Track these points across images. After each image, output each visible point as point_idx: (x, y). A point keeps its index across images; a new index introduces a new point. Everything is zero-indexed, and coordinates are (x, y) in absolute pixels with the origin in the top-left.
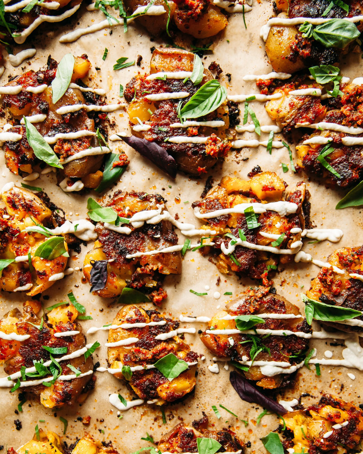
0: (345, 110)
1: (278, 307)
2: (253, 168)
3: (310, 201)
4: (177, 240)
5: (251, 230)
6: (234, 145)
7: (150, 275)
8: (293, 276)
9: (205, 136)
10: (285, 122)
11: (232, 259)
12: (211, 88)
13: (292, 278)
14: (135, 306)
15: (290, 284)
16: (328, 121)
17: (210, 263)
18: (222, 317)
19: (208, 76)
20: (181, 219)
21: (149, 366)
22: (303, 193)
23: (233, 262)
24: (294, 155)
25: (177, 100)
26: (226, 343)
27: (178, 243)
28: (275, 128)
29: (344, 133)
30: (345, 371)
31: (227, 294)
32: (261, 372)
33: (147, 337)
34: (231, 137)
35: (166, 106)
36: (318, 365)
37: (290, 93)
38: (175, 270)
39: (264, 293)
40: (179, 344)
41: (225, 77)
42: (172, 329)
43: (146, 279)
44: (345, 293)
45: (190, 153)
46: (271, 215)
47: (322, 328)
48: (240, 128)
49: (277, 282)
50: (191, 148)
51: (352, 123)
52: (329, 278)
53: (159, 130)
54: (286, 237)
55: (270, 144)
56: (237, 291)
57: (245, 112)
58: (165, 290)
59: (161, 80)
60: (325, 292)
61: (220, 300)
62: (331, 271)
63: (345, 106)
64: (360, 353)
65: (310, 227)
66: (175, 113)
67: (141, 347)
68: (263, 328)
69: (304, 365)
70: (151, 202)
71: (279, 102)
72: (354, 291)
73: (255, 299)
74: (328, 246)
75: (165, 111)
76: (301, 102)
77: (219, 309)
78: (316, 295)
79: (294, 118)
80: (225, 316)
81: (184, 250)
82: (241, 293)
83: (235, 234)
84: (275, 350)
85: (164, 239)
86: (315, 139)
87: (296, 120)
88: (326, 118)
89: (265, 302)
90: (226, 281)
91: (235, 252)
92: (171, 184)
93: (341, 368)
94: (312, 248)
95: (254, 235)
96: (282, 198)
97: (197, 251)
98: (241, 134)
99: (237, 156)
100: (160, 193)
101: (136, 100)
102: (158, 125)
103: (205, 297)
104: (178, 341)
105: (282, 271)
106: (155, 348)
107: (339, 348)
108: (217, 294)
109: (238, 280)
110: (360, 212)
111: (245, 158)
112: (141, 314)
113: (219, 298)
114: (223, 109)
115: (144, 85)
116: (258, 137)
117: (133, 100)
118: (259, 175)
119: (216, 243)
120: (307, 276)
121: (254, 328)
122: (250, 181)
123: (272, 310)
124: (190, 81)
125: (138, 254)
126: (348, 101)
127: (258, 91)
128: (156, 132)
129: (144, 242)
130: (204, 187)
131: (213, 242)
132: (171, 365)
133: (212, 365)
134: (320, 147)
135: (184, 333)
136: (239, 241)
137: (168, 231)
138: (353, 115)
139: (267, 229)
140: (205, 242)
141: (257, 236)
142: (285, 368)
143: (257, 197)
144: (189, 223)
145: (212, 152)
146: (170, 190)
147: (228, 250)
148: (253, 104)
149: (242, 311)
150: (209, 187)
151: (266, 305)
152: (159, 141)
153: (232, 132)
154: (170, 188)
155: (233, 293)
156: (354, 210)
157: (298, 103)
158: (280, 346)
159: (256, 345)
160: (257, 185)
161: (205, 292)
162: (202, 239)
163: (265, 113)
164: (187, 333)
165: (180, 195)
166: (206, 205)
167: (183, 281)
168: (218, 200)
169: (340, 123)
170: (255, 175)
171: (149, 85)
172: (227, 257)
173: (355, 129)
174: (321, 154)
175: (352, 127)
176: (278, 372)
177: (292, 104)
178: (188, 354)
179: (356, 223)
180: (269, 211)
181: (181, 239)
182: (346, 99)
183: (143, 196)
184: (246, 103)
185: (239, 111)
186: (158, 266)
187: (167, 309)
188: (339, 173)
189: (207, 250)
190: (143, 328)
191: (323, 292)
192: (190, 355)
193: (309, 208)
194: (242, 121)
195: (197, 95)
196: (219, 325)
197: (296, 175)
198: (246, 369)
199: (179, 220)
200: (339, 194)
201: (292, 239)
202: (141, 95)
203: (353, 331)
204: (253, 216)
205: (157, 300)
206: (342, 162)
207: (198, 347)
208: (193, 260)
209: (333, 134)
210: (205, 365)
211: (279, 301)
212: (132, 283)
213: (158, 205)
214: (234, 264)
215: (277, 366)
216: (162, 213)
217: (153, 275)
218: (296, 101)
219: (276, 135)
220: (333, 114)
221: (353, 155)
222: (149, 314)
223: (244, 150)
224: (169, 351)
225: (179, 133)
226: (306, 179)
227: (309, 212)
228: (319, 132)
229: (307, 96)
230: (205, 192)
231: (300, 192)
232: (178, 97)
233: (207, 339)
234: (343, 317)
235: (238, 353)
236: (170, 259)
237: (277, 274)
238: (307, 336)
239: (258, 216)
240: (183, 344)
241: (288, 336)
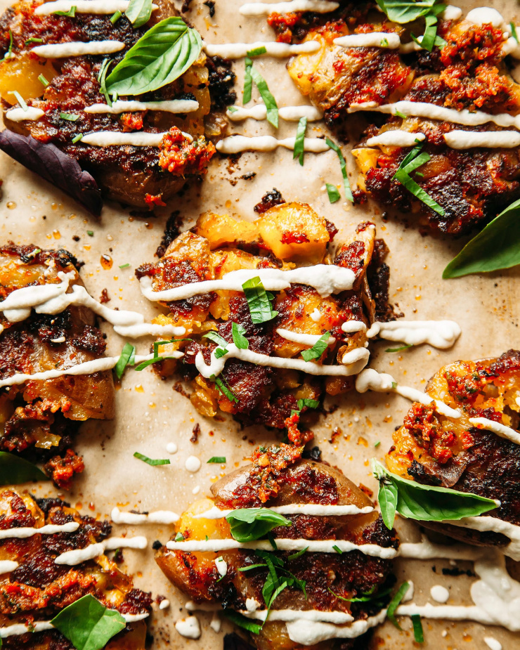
0: (449, 77)
1: (321, 491)
2: (265, 194)
3: (389, 262)
4: (103, 347)
5: (258, 326)
6: (223, 147)
7: (44, 423)
8: (358, 422)
9: (159, 131)
10: (326, 101)
11: (219, 387)
12: (168, 34)
13: (354, 425)
14: (13, 489)
15: (351, 438)
16: (416, 100)
17: (178, 395)
18: (201, 513)
19: (163, 8)
20: (114, 302)
21: (41, 625)
22: (368, 247)
23: (221, 394)
24: (350, 167)
25: (98, 58)
26: (211, 571)
27: (106, 352)
28: (310, 112)
29: (449, 123)
30: (480, 632)
31: (215, 460)
32: (287, 635)
33: (38, 560)
34: (216, 131)
35: (75, 68)
36: (416, 619)
37: (336, 41)
38: (98, 411)
39: (290, 459)
40: (108, 573)
41: (202, 7)
42: (92, 539)
43: (36, 432)
44: (462, 458)
45: (127, 165)
46: (302, 294)
47: (423, 536)
48: (236, 111)
49: (321, 434)
50: (128, 156)
51: (464, 103)
52: (428, 427)
53: (61, 119)
54: (332, 339)
55: (300, 144)
56: (235, 456)
57: (246, 78)
58: (80, 455)
59: (66, 16)
60: (420, 456)
61: (199, 474)
62: (430, 413)
63: (450, 68)
64: (507, 591)
65: (389, 316)
66: (94, 84)
67: (23, 582)
68: (290, 537)
69: (387, 618)
70: (48, 266)
71: (315, 58)
72: (482, 454)
73: (271, 473)
74: (429, 357)
75: (75, 80)
76: (358, 60)
77: (198, 494)
78: (402, 464)
79: (344, 93)
80: (207, 509)
81: (121, 368)
82: (245, 459)
83: (226, 334)
84: (317, 586)
85: (75, 346)
86: (390, 137)
87: (349, 98)
88: (411, 94)
89: (294, 480)
90: (212, 434)
91: (224, 371)
92: (92, 229)
93: (469, 624)
94: (396, 362)
95: (266, 335)
96: (325, 256)
97: (150, 368)
98: (239, 123)
99: (232, 169)
100: (69, 246)
101: (13, 55)
102: (60, 108)
103: (167, 468)
104: (107, 565)
105: (332, 411)
106: (53, 585)
107: (463, 580)
108: (192, 462)
109: (238, 431)
110: (496, 285)
111: (248, 174)
112: (24, 509)
113: (198, 470)
114: (195, 74)
115: (29, 25)
116: (276, 132)
117: (7, 55)
118: (278, 210)
119: (186, 353)
120: (386, 421)
121: (271, 537)
122: (259, 221)
123: (307, 497)
124: (126, 18)
125: (19, 378)
126: (455, 59)
127: (272, 37)
128: (54, 122)
129: (33, 352)
130: (163, 234)
131: (180, 350)
132: (90, 621)
133: (184, 620)
134: (402, 152)
135: (121, 549)
136: (232, 349)
137: (84, 327)
138: (465, 87)
139: (292, 323)
140: (163, 351)
141: (272, 336)
142: (340, 625)
143: (274, 256)
144: (130, 309)
145: (172, 166)
146: (90, 241)
147: (209, 368)
148: (261, 63)
149: (243, 499)
150: (172, 233)
151: (294, 486)
152: (62, 142)
153: (218, 120)
154: (91, 235)
155: (227, 460)
156: (483, 280)
157: (352, 62)
158: (329, 575)
159: (274, 574)
160: (271, 230)
161: (166, 458)
162: (156, 346)
163: (286, 81)
164: (128, 548)
165: (111, 250)
166: (166, 274)
167: (120, 436)
168: (189, 261)
169: (440, 103)
170: (269, 208)
171: (41, 27)
172: (210, 382)
173: (473, 116)
174: (403, 166)
175: (466, 112)
176: (325, 636)
177: (339, 65)
178: (128, 597)
179: (488, 307)
180: (297, 284)
181: (113, 344)
182: (450, 55)
183: (29, 255)
184: (249, 61)
185: (233, 76)
186: (61, 404)
187: (86, 496)
188: (442, 206)
189: (169, 367)
190: (27, 540)
191: (416, 457)
192: (133, 599)
193: (387, 276)
194: (240, 96)
195: (140, 49)
196: (194, 531)
197: (357, 208)
198: (255, 629)
199: (110, 303)
200: (449, 247)
201: (347, 344)
202: (24, 45)
203: (484, 542)
204: (262, 297)
205: (61, 477)
206: (448, 184)
207: (152, 582)
208: (141, 388)
209: (427, 125)
210: (168, 621)
211: (323, 477)
212: (4, 441)
213: (61, 274)
214: (224, 398)
215: (324, 622)
216: (70, 290)
217: (51, 422)
218: (347, 59)
219: (312, 126)
220: (426, 85)
221: (470, 169)
222: (45, 506)
223: (245, 157)
224: (86, 590)
225: (103, 124)
226: (378, 217)
227: (387, 285)
228: (398, 120)
229: (370, 48)
230: (165, 244)
231: (363, 244)
232: (100, 52)
233: (168, 562)
234: (460, 511)
235: (237, 593)
236: (86, 388)
237: (322, 417)
238: (386, 553)
239: (274, 296)
240: (116, 573)
241: (345, 554)
